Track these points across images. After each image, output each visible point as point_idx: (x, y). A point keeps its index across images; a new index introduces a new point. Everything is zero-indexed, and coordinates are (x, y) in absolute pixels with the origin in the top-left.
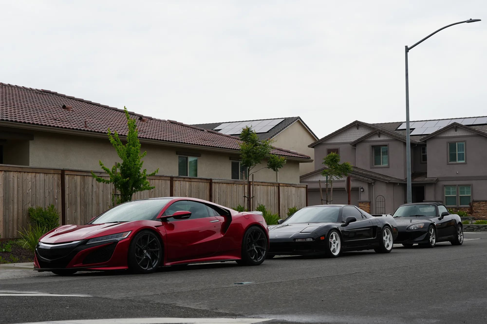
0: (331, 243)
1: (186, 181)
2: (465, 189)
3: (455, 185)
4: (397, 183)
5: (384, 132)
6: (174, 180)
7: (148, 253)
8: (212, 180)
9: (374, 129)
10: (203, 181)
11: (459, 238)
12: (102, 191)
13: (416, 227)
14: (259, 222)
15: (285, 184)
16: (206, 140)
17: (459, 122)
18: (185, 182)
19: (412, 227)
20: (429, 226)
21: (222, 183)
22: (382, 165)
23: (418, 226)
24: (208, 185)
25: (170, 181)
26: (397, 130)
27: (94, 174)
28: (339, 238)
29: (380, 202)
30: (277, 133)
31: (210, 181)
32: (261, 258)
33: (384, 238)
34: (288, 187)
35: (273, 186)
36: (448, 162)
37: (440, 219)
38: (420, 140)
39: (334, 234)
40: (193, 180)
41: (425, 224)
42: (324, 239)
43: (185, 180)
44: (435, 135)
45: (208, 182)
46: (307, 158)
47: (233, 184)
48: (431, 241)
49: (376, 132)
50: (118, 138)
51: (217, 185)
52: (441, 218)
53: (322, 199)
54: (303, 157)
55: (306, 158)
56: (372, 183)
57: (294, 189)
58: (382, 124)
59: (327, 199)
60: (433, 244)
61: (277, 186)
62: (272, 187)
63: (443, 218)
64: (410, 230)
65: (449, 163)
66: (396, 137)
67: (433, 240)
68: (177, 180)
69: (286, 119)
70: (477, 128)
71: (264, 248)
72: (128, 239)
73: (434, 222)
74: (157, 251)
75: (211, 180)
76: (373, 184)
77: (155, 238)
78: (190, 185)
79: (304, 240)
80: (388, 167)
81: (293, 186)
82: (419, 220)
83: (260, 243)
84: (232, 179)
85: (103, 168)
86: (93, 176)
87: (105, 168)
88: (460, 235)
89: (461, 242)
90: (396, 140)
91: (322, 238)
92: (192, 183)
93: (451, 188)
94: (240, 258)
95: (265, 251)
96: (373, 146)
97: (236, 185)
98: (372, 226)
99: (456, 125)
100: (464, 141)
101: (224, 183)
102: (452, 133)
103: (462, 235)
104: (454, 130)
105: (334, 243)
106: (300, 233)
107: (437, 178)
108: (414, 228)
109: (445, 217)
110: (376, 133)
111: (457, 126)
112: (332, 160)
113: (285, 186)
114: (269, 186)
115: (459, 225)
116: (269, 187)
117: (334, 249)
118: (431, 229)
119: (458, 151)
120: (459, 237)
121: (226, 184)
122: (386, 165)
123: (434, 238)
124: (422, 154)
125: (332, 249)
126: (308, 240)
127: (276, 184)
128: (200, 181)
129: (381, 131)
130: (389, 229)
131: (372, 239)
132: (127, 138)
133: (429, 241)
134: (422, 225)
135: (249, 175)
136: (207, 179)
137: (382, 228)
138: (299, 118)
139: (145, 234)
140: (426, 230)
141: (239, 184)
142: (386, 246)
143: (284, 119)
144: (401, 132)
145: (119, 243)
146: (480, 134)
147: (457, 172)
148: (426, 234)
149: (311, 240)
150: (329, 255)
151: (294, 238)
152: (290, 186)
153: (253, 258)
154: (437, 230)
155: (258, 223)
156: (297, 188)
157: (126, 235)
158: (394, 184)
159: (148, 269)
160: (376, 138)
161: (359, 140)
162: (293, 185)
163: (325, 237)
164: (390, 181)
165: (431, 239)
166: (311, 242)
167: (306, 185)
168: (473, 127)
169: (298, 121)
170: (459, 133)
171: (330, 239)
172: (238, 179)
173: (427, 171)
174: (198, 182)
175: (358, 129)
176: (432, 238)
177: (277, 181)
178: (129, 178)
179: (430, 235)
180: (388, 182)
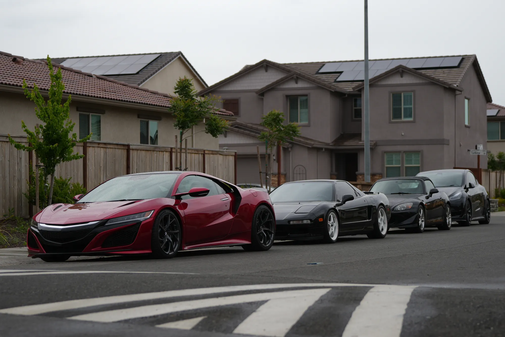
0: (329, 225)
1: (101, 147)
2: (413, 157)
3: (399, 152)
4: (321, 149)
5: (304, 77)
6: (87, 145)
7: (168, 235)
8: (130, 146)
9: (289, 71)
10: (119, 147)
11: (447, 221)
12: (9, 161)
13: (404, 207)
14: (267, 201)
15: (211, 151)
16: (106, 90)
17: (404, 64)
18: (99, 149)
19: (398, 208)
20: (419, 205)
21: (141, 150)
22: (301, 123)
23: (405, 206)
24: (125, 152)
25: (82, 147)
26: (318, 73)
27: (11, 139)
28: (337, 219)
29: (300, 174)
30: (151, 75)
31: (128, 148)
32: (269, 242)
33: (379, 220)
34: (214, 155)
35: (197, 153)
36: (390, 119)
37: (427, 198)
38: (353, 88)
39: (332, 215)
40: (109, 146)
41: (415, 204)
42: (322, 221)
43: (99, 146)
44: (374, 81)
45: (124, 149)
46: (230, 116)
47: (153, 151)
48: (420, 225)
49: (292, 76)
50: (39, 92)
51: (135, 152)
52: (429, 196)
53: (261, 171)
54: (225, 114)
55: (228, 115)
56: (288, 148)
57: (221, 157)
58: (296, 64)
59: (266, 171)
60: (423, 229)
61: (202, 154)
62: (196, 155)
63: (431, 196)
64: (396, 211)
65: (392, 120)
66: (319, 83)
67: (422, 222)
68: (90, 147)
69: (162, 54)
70: (428, 73)
71: (272, 231)
72: (151, 219)
73: (423, 201)
74: (177, 233)
75: (128, 146)
76: (290, 149)
77: (176, 219)
78: (105, 153)
79: (300, 222)
80: (308, 126)
81: (220, 154)
82: (405, 199)
83: (268, 225)
84: (141, 143)
85: (26, 131)
86: (12, 142)
87: (28, 131)
88: (448, 218)
89: (449, 226)
90: (323, 88)
91: (321, 220)
92: (108, 150)
93: (394, 156)
94: (250, 242)
95: (273, 235)
96: (287, 96)
97: (156, 152)
98: (368, 205)
99: (402, 68)
100: (412, 91)
101: (143, 150)
102: (397, 80)
103: (450, 218)
104: (400, 76)
105: (332, 226)
106: (295, 214)
107: (375, 142)
108: (401, 208)
109: (433, 195)
110: (293, 78)
111: (403, 70)
112: (274, 120)
113: (211, 154)
114: (192, 153)
115: (448, 205)
116: (193, 155)
117: (332, 232)
118: (421, 209)
119: (404, 105)
120: (448, 219)
121: (145, 151)
122: (305, 123)
123: (423, 221)
124: (354, 108)
125: (330, 233)
126: (305, 222)
127: (201, 152)
128: (116, 147)
129: (300, 75)
130: (384, 209)
131: (367, 221)
132: (49, 93)
133: (419, 224)
134: (410, 205)
135: (182, 139)
136: (124, 145)
137: (377, 207)
138: (180, 53)
139: (166, 213)
140: (415, 210)
141: (160, 151)
142: (381, 229)
143: (159, 55)
144: (324, 77)
145: (142, 224)
146: (434, 82)
147: (403, 134)
148: (416, 215)
149: (309, 222)
150: (327, 240)
151: (289, 221)
152: (216, 154)
153: (262, 242)
154: (426, 210)
155: (265, 201)
156: (224, 157)
157: (149, 215)
158: (318, 150)
159: (170, 254)
160: (292, 85)
161: (268, 86)
162: (219, 152)
163: (323, 218)
164: (315, 146)
165: (420, 222)
166: (308, 224)
167: (234, 153)
168: (423, 72)
169: (180, 58)
170: (407, 80)
171: (328, 221)
172: (148, 143)
173: (361, 132)
174: (114, 149)
175: (266, 71)
176: (422, 220)
177: (193, 146)
178: (57, 144)
179: (420, 217)
180: (310, 147)
